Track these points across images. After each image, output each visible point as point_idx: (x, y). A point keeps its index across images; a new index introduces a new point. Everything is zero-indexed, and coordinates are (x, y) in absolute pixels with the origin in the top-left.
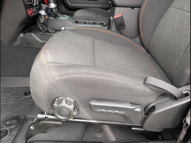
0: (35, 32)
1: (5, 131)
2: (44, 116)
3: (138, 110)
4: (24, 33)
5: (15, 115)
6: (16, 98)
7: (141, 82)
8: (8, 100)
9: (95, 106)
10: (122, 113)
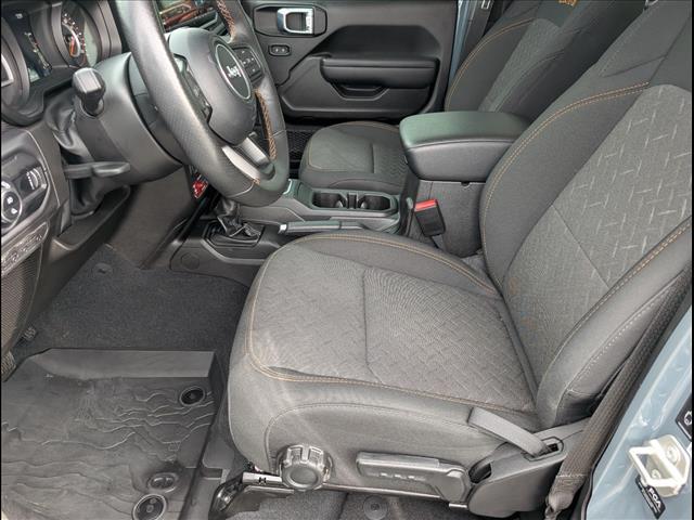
0: (208, 237)
1: (155, 501)
2: (257, 477)
3: (457, 475)
4: (183, 239)
5: (170, 459)
6: (163, 411)
7: (462, 419)
8: (144, 414)
9: (368, 466)
10: (422, 479)
